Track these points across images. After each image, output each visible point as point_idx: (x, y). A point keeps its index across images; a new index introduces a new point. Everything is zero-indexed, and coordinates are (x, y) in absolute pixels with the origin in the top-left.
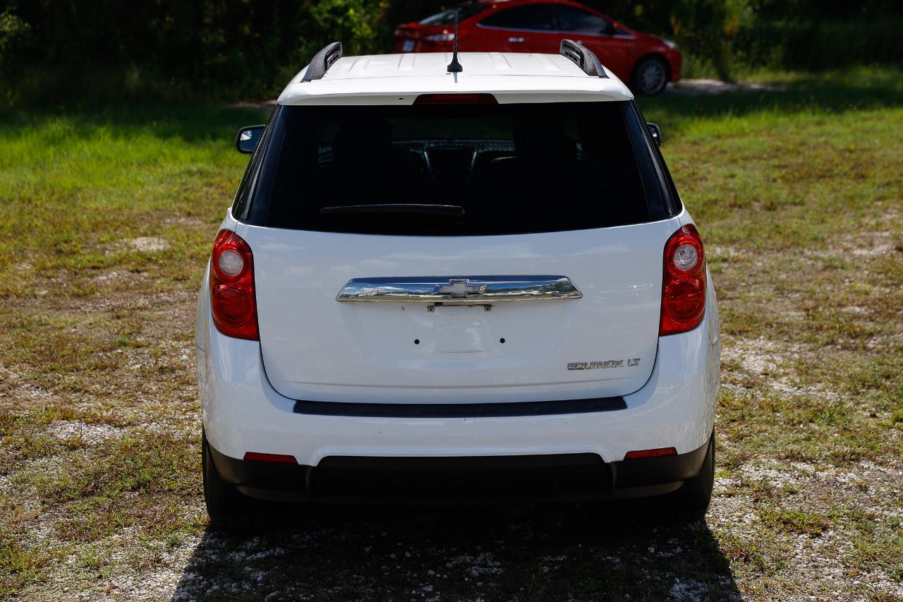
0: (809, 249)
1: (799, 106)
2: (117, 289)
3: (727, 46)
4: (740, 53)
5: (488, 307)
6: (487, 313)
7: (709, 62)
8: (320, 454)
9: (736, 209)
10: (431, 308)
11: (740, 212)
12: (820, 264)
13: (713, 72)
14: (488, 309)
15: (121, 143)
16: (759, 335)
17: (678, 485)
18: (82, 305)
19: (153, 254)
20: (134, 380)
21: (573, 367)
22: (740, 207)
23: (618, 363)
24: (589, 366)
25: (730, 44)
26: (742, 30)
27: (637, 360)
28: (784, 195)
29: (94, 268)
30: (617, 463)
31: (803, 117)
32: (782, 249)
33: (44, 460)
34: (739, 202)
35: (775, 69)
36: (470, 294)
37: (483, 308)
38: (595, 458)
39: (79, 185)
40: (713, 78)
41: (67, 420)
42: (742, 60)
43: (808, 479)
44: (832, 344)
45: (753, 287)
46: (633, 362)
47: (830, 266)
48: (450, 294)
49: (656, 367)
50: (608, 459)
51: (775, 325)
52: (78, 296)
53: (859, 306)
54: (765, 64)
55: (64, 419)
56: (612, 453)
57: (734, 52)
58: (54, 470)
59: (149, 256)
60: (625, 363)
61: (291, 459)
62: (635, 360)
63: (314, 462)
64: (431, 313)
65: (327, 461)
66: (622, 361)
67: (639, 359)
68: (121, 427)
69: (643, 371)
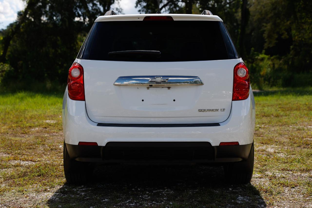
0: (291, 126)
1: (287, 93)
2: (38, 132)
3: (262, 79)
4: (266, 82)
5: (169, 88)
6: (169, 90)
7: (255, 84)
8: (106, 141)
9: (264, 117)
10: (148, 88)
11: (266, 118)
12: (295, 129)
13: (256, 88)
14: (169, 89)
15: (43, 99)
16: (273, 144)
17: (240, 160)
18: (24, 136)
19: (51, 124)
20: (42, 152)
21: (200, 111)
22: (266, 116)
23: (217, 110)
24: (206, 111)
25: (263, 78)
26: (267, 74)
27: (224, 109)
28: (282, 113)
29: (30, 127)
30: (217, 147)
31: (289, 97)
32: (281, 126)
33: (6, 169)
34: (266, 115)
35: (279, 87)
36: (162, 82)
37: (167, 88)
38: (209, 144)
39: (27, 108)
40: (257, 89)
41: (16, 160)
42: (267, 84)
43: (290, 175)
44: (300, 147)
45: (271, 134)
46: (222, 110)
47: (299, 129)
48: (155, 82)
49: (231, 112)
50: (213, 144)
51: (278, 142)
52: (23, 133)
53: (309, 138)
54: (275, 86)
55: (14, 160)
56: (215, 143)
57: (265, 83)
58: (10, 172)
59: (50, 124)
60: (219, 110)
61: (96, 144)
62: (223, 109)
63: (104, 144)
64: (148, 90)
65: (109, 143)
66: (218, 109)
67: (225, 109)
68: (35, 162)
69: (226, 113)
